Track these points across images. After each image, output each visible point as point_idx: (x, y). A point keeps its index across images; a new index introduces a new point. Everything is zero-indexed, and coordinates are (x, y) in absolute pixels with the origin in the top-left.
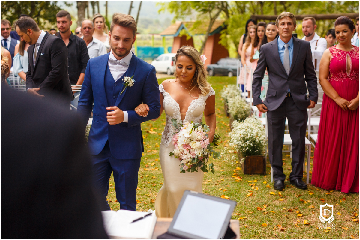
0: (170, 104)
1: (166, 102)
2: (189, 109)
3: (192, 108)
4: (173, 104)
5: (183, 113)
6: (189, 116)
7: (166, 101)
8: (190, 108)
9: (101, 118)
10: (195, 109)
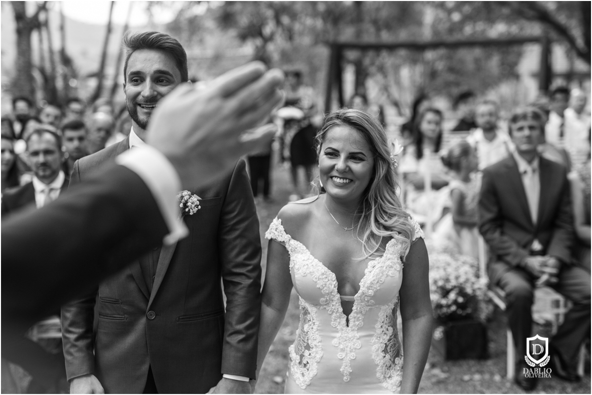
0: (309, 275)
1: (298, 269)
2: (361, 286)
3: (372, 283)
4: (317, 274)
5: (347, 298)
6: (363, 304)
7: (296, 267)
8: (364, 284)
9: (125, 307)
10: (378, 284)
